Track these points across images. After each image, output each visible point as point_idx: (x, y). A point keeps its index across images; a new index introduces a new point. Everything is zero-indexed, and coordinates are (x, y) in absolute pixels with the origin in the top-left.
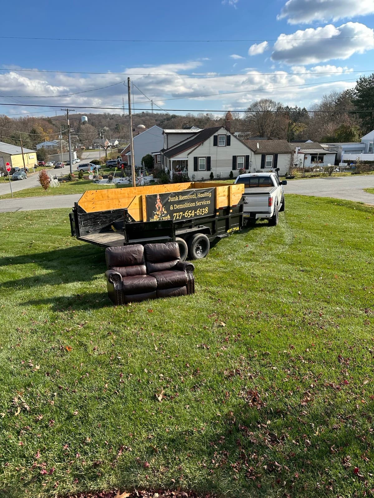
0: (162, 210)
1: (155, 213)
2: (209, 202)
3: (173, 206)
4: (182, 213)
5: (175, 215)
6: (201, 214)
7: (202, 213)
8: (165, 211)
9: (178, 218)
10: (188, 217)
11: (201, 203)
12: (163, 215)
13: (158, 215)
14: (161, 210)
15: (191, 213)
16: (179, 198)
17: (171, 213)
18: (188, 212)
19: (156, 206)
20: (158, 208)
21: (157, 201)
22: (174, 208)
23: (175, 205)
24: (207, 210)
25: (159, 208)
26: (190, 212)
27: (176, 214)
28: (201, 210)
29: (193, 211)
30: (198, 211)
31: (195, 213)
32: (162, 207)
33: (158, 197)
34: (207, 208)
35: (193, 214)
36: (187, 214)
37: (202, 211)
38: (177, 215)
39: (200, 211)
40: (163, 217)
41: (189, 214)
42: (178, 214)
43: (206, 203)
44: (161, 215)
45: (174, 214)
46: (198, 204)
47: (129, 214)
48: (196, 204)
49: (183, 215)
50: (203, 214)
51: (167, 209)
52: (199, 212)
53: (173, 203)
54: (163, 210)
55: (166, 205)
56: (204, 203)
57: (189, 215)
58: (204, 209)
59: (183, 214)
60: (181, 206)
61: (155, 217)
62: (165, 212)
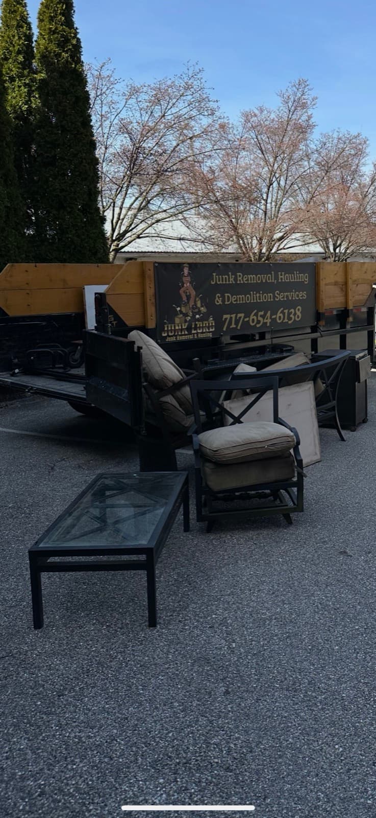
0: (196, 304)
1: (178, 309)
2: (303, 295)
3: (223, 296)
4: (242, 315)
5: (226, 319)
6: (286, 320)
7: (290, 319)
8: (202, 306)
9: (233, 326)
10: (258, 326)
11: (287, 296)
12: (197, 316)
13: (186, 315)
14: (192, 303)
15: (263, 317)
16: (236, 279)
17: (216, 312)
18: (256, 315)
19: (181, 291)
20: (185, 299)
21: (184, 279)
22: (223, 301)
23: (226, 295)
24: (299, 313)
25: (188, 297)
26: (262, 313)
27: (228, 316)
28: (286, 311)
29: (269, 312)
30: (279, 314)
31: (274, 317)
32: (197, 296)
33: (186, 271)
34: (299, 307)
35: (269, 320)
36: (255, 317)
37: (289, 314)
38: (231, 318)
39: (283, 312)
40: (198, 320)
41: (260, 319)
42: (233, 316)
43: (298, 296)
44: (194, 316)
45: (225, 316)
46: (280, 297)
47: (110, 307)
48: (274, 297)
49: (247, 319)
50: (290, 322)
51: (210, 305)
52: (281, 315)
53: (223, 289)
54: (199, 304)
55: (205, 289)
56: (293, 295)
57: (259, 322)
58: (292, 310)
59: (245, 317)
60: (241, 299)
61: (177, 320)
62: (203, 309)
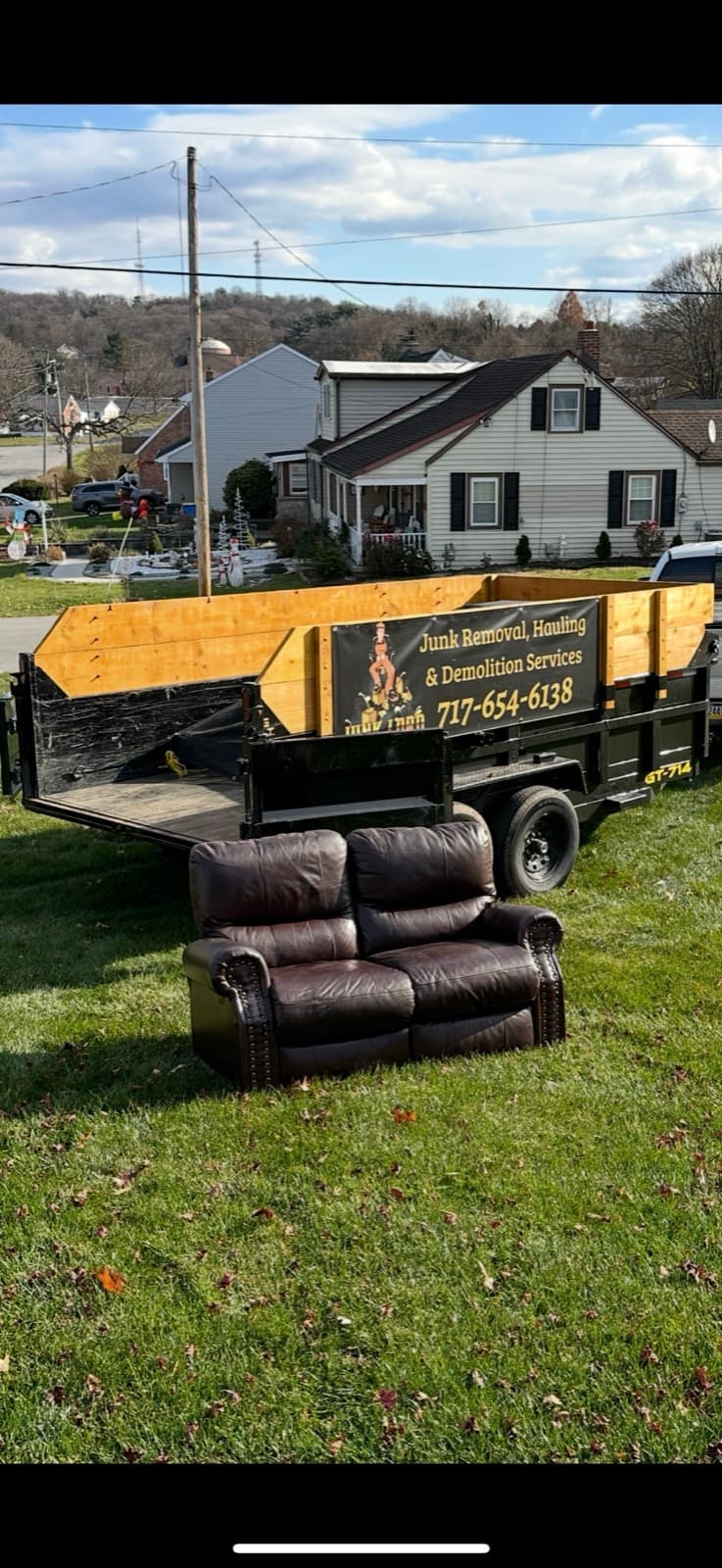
0: (395, 689)
1: (368, 699)
2: (576, 657)
3: (439, 672)
4: (470, 701)
5: (444, 709)
6: (545, 704)
7: (551, 701)
8: (405, 691)
9: (455, 721)
10: (497, 717)
11: (548, 662)
12: (397, 709)
13: (379, 708)
14: (389, 687)
15: (505, 701)
16: (460, 640)
17: (428, 700)
18: (494, 699)
19: (372, 670)
20: (377, 681)
21: (378, 648)
22: (439, 679)
23: (444, 668)
24: (567, 690)
25: (384, 679)
26: (503, 695)
27: (446, 705)
28: (545, 688)
29: (516, 692)
30: (533, 694)
31: (523, 700)
32: (397, 674)
33: (381, 634)
34: (569, 679)
35: (516, 706)
36: (491, 704)
37: (551, 692)
38: (452, 707)
39: (540, 691)
40: (399, 715)
41: (500, 705)
42: (455, 703)
43: (566, 659)
44: (391, 709)
45: (442, 705)
46: (536, 663)
47: (263, 703)
48: (526, 664)
49: (477, 708)
50: (552, 707)
51: (415, 684)
52: (537, 696)
53: (439, 659)
54: (400, 689)
55: (412, 667)
56: (557, 659)
57: (498, 711)
58: (556, 686)
59: (475, 704)
60: (469, 673)
61: (365, 718)
62: (407, 697)
